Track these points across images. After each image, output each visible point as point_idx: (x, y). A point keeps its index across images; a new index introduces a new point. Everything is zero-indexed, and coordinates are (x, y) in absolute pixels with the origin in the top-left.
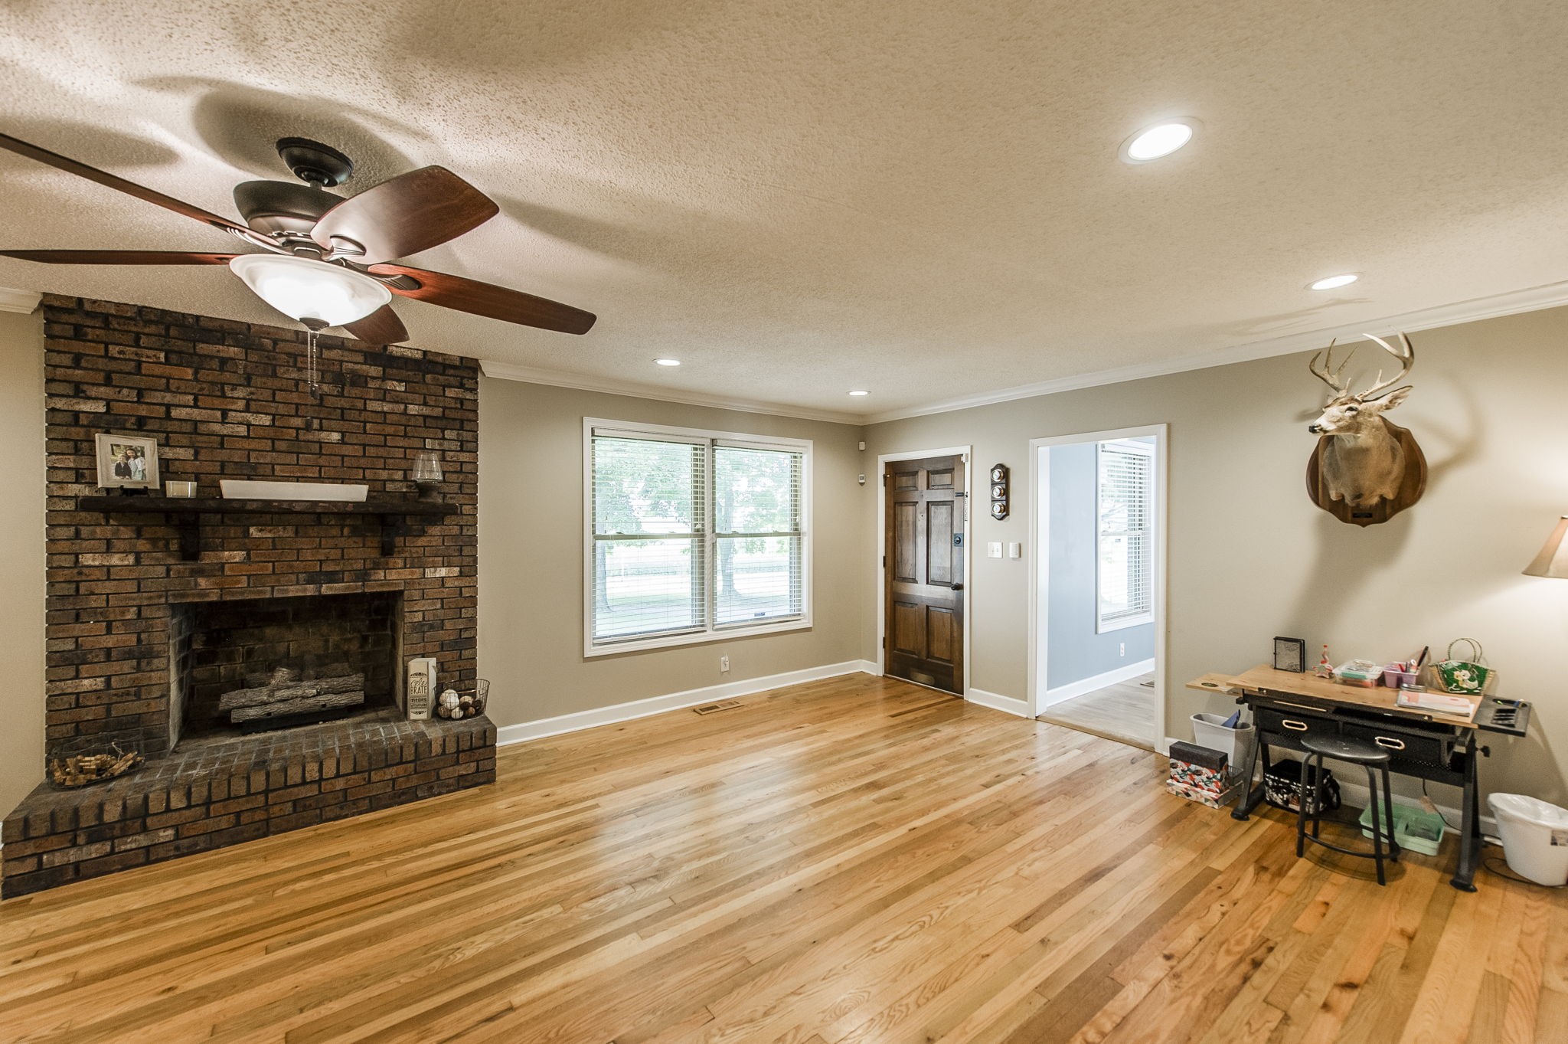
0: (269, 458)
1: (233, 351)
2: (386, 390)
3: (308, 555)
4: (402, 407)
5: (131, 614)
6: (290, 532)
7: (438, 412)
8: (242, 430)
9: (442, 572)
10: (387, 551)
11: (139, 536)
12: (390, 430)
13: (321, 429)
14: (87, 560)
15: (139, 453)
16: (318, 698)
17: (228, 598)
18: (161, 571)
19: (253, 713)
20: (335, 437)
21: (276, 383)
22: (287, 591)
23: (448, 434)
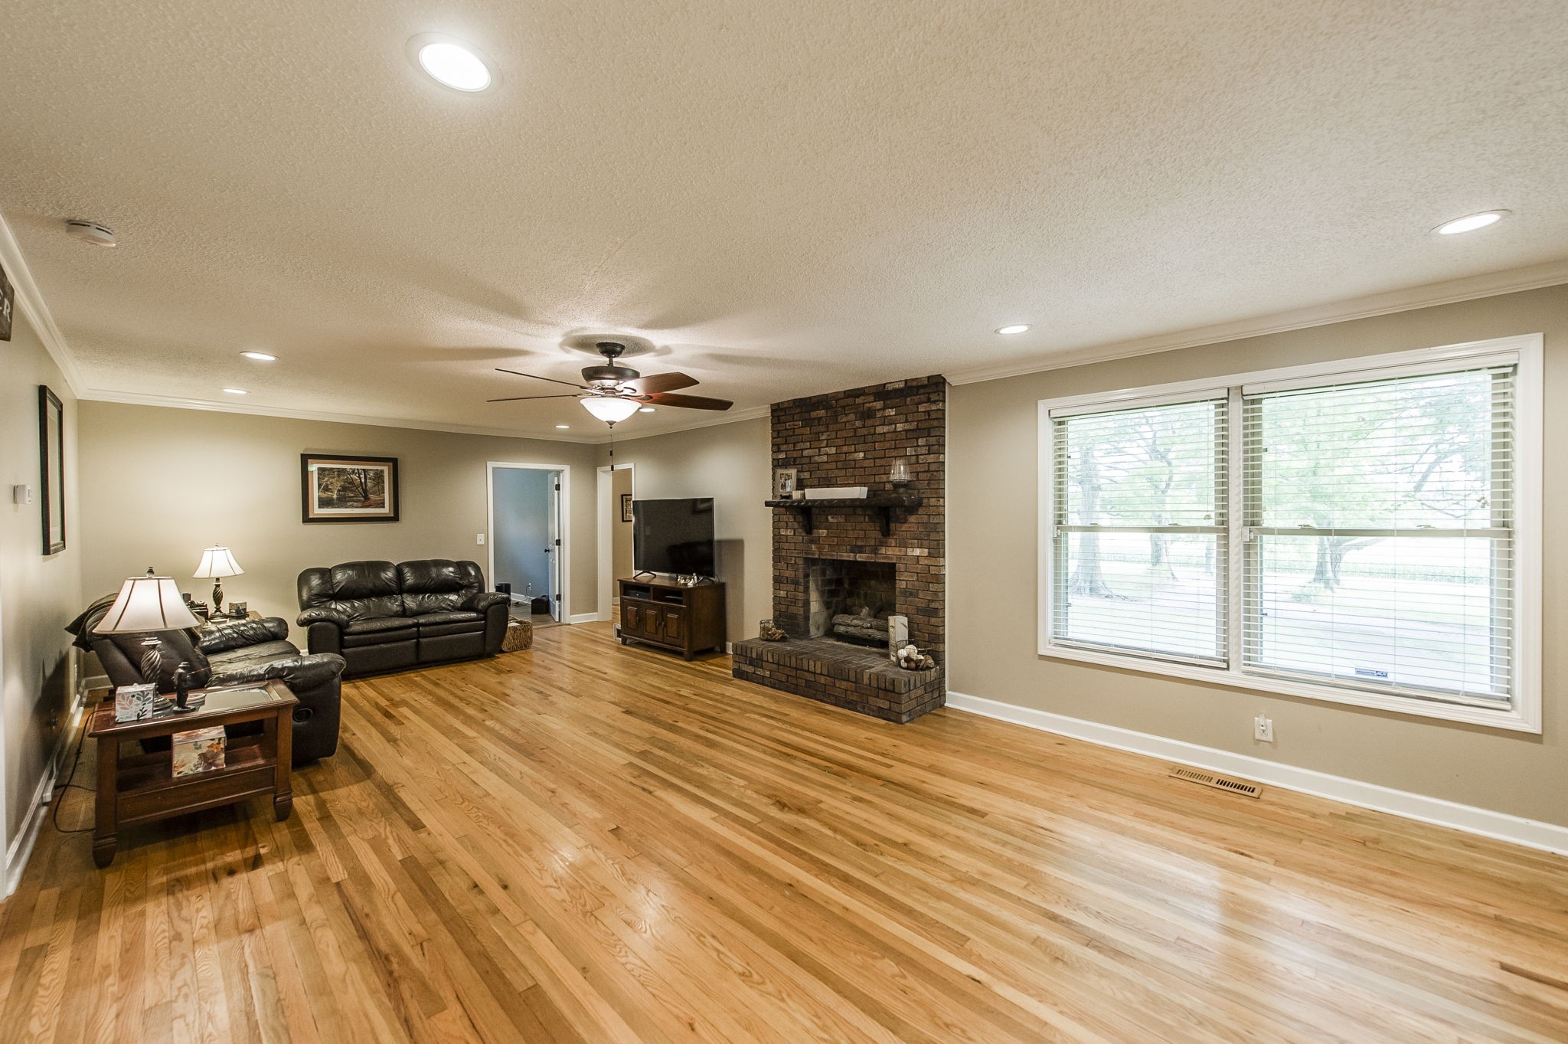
0: (836, 472)
1: (822, 413)
2: (885, 417)
3: (851, 534)
4: (894, 426)
5: (793, 562)
6: (842, 520)
7: (914, 425)
8: (825, 458)
9: (917, 552)
10: (886, 532)
11: (795, 521)
12: (887, 445)
13: (855, 452)
14: (783, 532)
15: (789, 477)
16: (870, 630)
17: (822, 557)
18: (801, 538)
19: (842, 629)
20: (861, 455)
21: (838, 426)
22: (842, 556)
23: (921, 442)
